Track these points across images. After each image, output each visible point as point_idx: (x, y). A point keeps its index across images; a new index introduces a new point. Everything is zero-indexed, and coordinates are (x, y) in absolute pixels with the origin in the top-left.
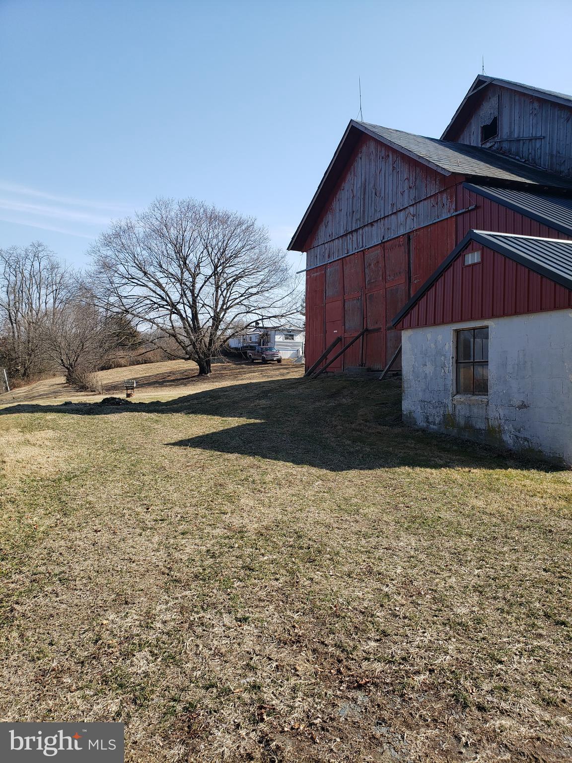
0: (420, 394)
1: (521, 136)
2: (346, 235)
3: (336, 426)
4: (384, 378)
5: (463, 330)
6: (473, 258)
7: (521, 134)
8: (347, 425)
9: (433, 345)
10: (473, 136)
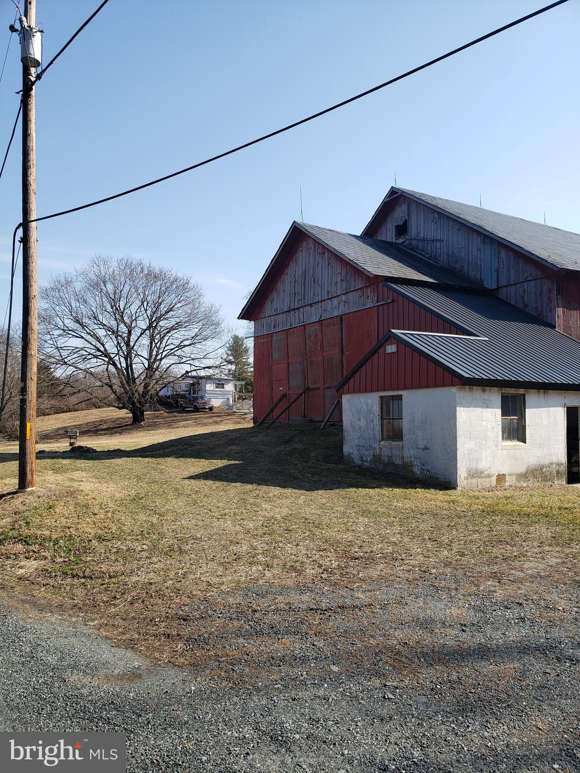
0: (357, 440)
1: (426, 237)
2: (289, 311)
3: (296, 465)
4: (324, 428)
5: (385, 396)
6: (391, 349)
7: (426, 235)
8: (305, 464)
9: (365, 406)
10: (388, 234)
